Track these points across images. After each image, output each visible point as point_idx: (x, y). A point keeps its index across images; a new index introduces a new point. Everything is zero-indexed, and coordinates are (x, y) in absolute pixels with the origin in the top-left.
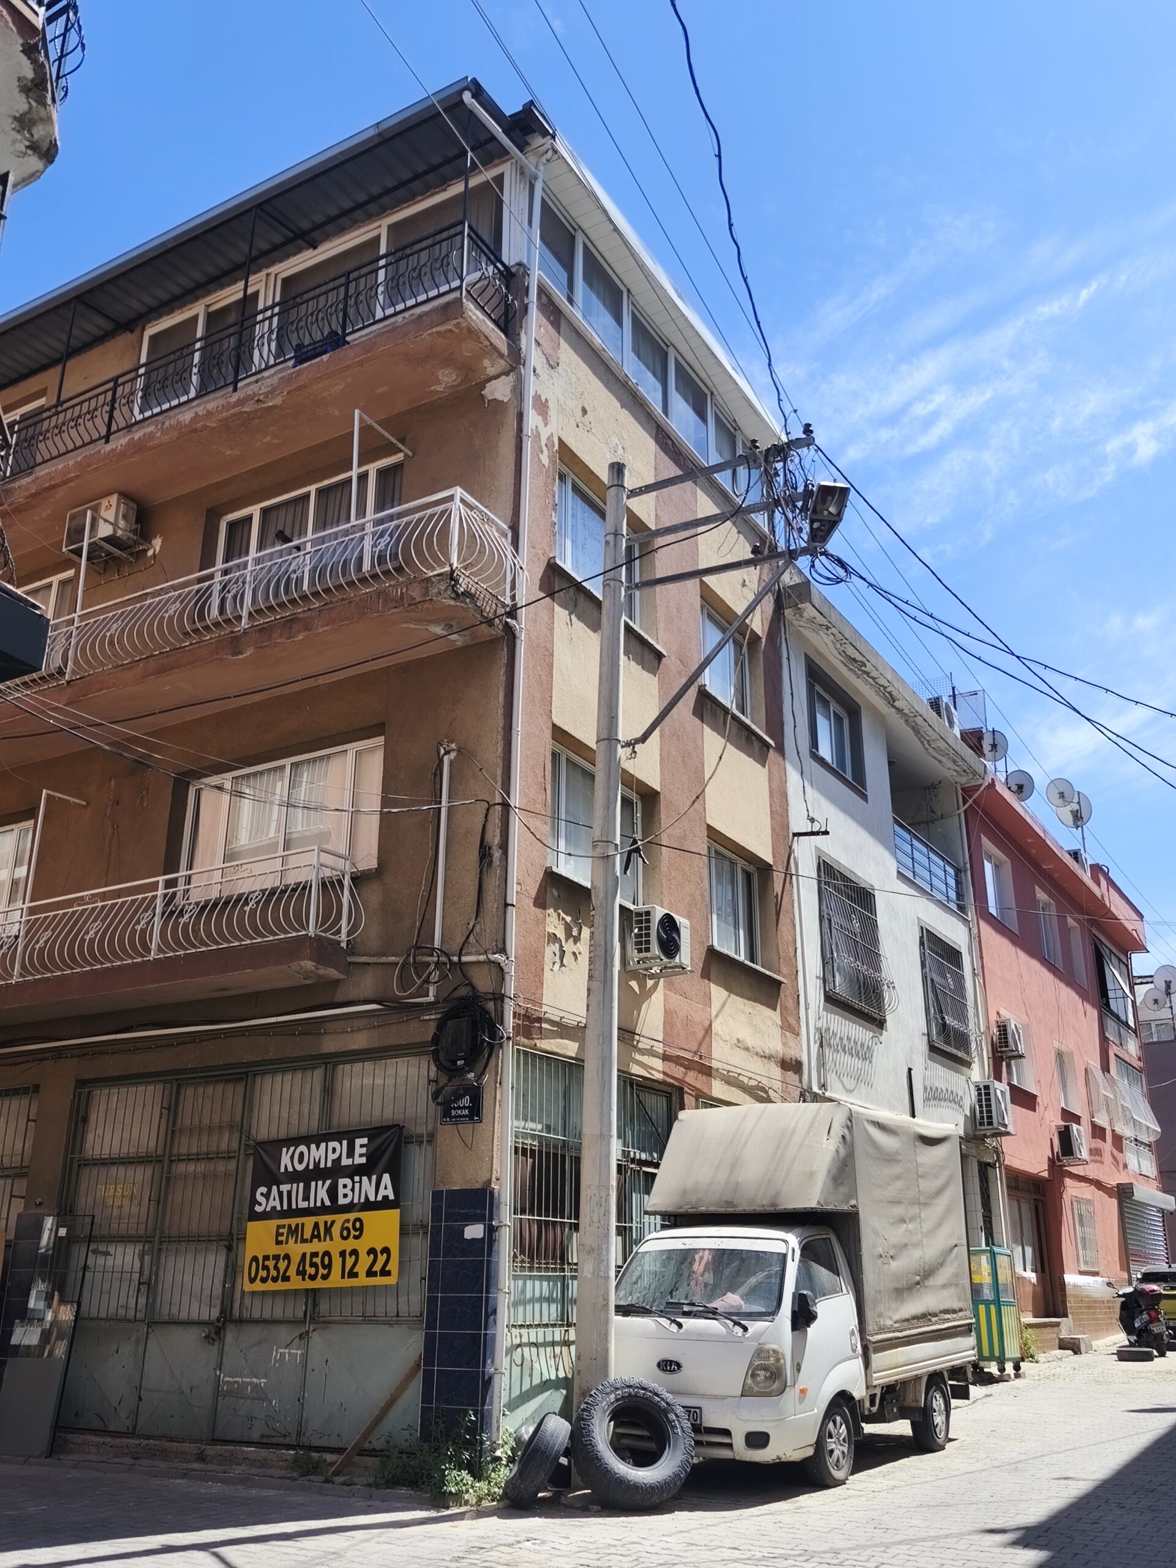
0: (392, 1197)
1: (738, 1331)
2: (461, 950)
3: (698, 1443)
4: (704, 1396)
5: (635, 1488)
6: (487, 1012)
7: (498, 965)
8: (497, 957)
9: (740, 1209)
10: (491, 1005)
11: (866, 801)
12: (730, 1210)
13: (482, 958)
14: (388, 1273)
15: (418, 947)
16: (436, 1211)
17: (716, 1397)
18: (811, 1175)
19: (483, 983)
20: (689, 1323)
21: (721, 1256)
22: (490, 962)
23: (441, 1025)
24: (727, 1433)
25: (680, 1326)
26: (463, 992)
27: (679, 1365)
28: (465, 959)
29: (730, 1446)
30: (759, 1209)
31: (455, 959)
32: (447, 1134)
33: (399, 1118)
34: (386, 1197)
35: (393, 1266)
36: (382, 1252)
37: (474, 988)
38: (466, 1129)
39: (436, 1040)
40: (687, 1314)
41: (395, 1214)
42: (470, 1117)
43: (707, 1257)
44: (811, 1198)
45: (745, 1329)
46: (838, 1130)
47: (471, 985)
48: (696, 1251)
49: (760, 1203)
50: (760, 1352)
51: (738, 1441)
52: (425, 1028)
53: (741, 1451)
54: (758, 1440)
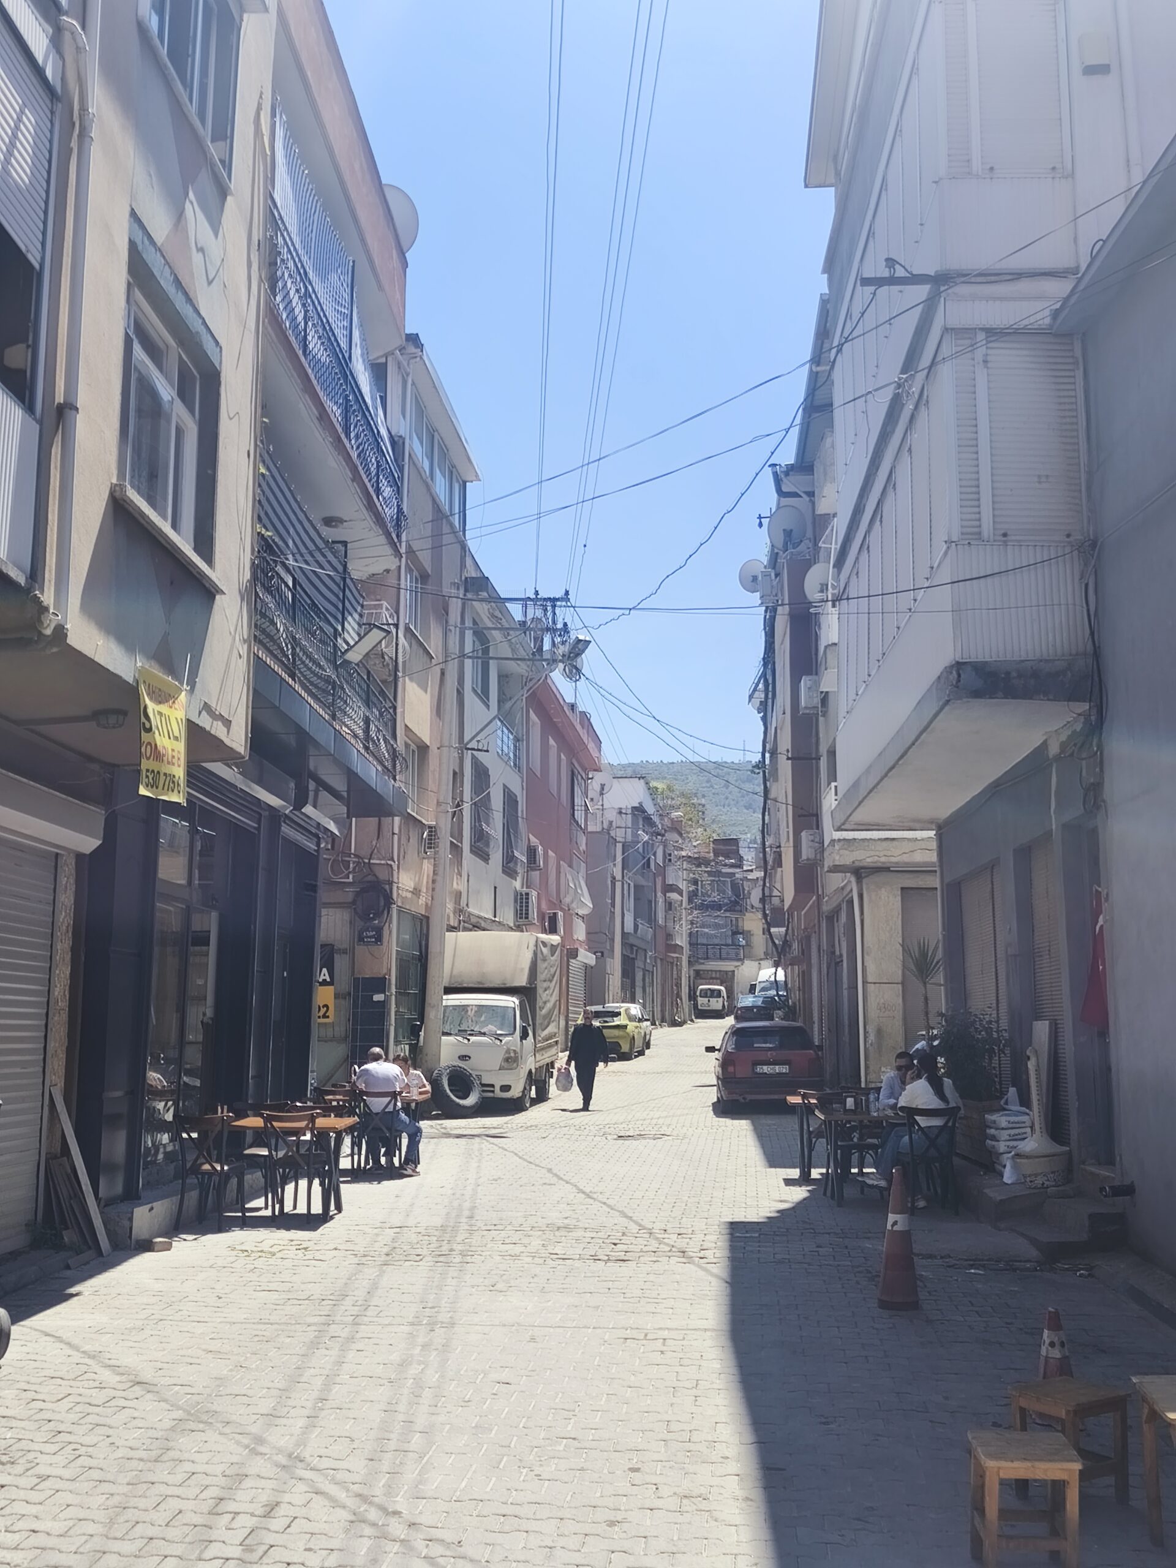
0: (328, 980)
1: (498, 1042)
2: (371, 855)
3: (484, 1091)
4: (481, 1071)
5: (464, 1107)
6: (386, 891)
7: (391, 866)
8: (389, 862)
9: (486, 986)
10: (387, 887)
11: (489, 709)
12: (481, 986)
13: (383, 862)
14: (328, 1017)
15: (343, 852)
16: (356, 987)
17: (487, 1071)
18: (522, 969)
19: (382, 875)
20: (472, 1039)
21: (481, 1007)
22: (388, 864)
23: (357, 894)
24: (493, 1086)
25: (469, 1040)
26: (370, 878)
27: (470, 1057)
28: (372, 861)
29: (493, 1092)
30: (497, 986)
31: (367, 861)
32: (360, 950)
33: (330, 941)
34: (324, 980)
35: (331, 1013)
36: (323, 1007)
37: (377, 877)
38: (374, 948)
39: (354, 902)
40: (470, 1035)
41: (332, 988)
42: (376, 942)
43: (475, 1009)
44: (522, 981)
45: (501, 1041)
46: (532, 947)
47: (375, 875)
48: (468, 1006)
49: (496, 983)
50: (508, 1051)
51: (497, 1089)
52: (349, 894)
53: (499, 1094)
54: (506, 1088)
